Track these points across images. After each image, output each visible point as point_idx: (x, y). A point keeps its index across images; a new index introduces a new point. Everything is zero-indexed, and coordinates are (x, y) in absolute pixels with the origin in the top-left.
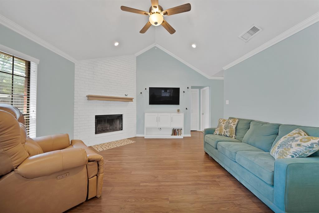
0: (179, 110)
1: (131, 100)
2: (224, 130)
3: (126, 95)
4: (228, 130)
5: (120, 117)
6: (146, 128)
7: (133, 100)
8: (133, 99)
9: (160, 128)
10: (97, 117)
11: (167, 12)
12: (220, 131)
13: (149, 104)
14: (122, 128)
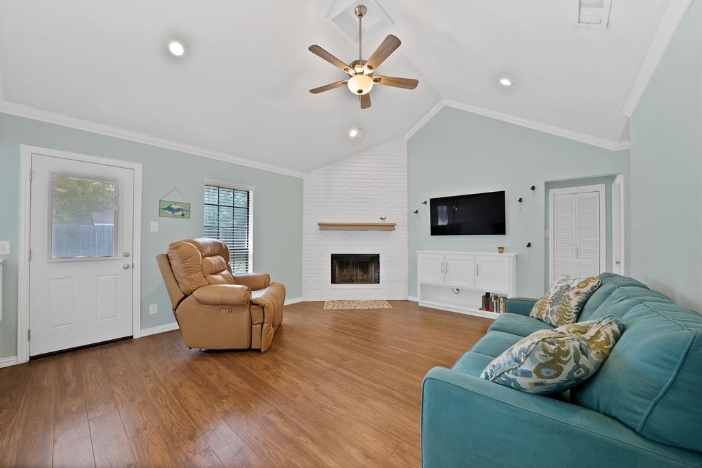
0: (502, 248)
1: (391, 227)
2: (548, 307)
3: (381, 219)
4: (555, 308)
5: (375, 259)
6: (421, 285)
7: (396, 227)
8: (396, 225)
9: (457, 290)
10: (334, 257)
11: (370, 65)
12: (540, 309)
13: (432, 235)
14: (379, 279)
